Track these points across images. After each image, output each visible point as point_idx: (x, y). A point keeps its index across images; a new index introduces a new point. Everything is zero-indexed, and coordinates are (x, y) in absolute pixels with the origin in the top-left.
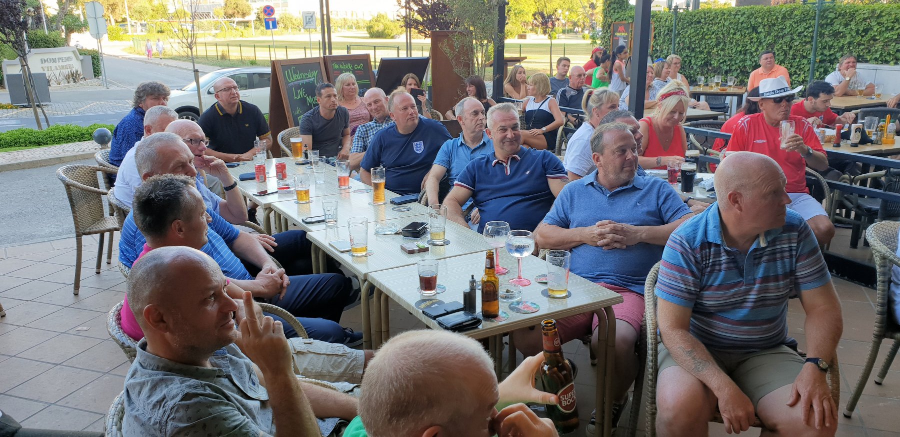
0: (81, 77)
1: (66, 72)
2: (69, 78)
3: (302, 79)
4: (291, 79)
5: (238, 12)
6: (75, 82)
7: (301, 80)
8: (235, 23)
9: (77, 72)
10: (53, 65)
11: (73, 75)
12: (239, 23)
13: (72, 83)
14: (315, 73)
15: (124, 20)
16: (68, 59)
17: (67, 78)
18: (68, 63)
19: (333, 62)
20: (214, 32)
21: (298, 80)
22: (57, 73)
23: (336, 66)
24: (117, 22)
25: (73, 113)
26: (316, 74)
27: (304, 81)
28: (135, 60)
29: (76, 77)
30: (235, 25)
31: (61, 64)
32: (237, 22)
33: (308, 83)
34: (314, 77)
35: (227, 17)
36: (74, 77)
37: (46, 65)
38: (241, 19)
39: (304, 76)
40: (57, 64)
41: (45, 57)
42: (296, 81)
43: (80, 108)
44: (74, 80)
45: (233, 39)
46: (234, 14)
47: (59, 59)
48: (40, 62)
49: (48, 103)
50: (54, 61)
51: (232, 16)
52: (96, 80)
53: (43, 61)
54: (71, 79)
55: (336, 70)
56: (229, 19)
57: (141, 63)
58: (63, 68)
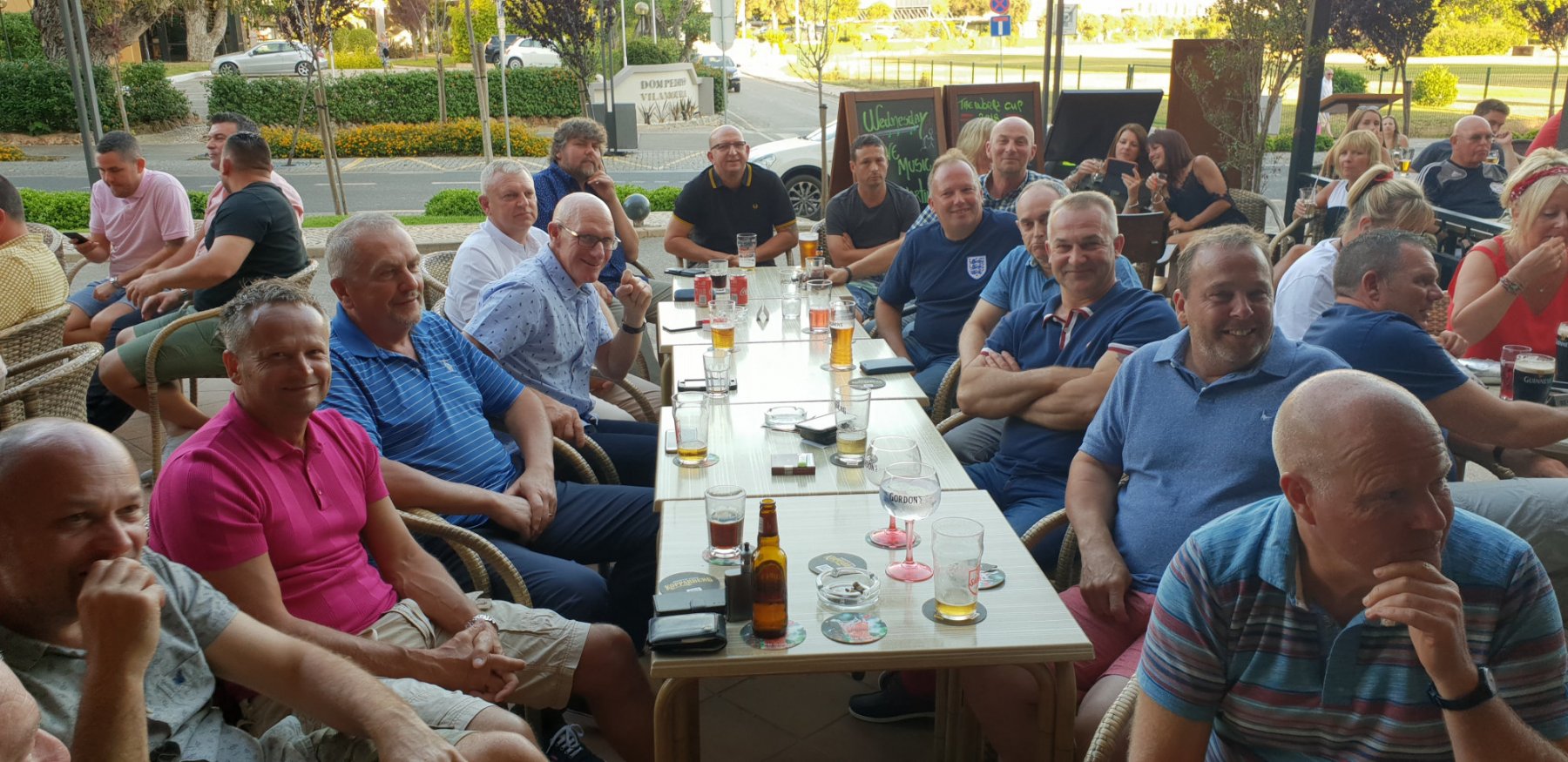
0: (695, 111)
1: (675, 102)
2: (677, 112)
3: (895, 127)
4: (873, 127)
5: (973, 6)
6: (685, 119)
7: (891, 128)
8: (966, 25)
9: (689, 103)
10: (657, 91)
11: (683, 107)
12: (971, 25)
13: (681, 120)
14: (922, 117)
15: (792, 21)
16: (680, 82)
17: (675, 112)
18: (678, 89)
19: (960, 96)
20: (929, 39)
21: (886, 129)
22: (661, 103)
23: (966, 105)
24: (780, 23)
25: (662, 167)
26: (923, 119)
27: (898, 131)
28: (790, 86)
29: (687, 111)
30: (964, 28)
31: (669, 89)
32: (969, 24)
33: (905, 136)
34: (919, 124)
35: (954, 15)
36: (684, 111)
37: (648, 90)
38: (977, 18)
39: (899, 121)
40: (663, 90)
41: (648, 79)
42: (881, 129)
43: (674, 160)
44: (684, 115)
45: (956, 52)
46: (964, 9)
47: (667, 82)
48: (640, 86)
49: (634, 150)
50: (659, 85)
51: (961, 12)
52: (717, 116)
53: (644, 85)
54: (680, 114)
55: (964, 111)
56: (957, 18)
57: (798, 91)
58: (670, 96)
